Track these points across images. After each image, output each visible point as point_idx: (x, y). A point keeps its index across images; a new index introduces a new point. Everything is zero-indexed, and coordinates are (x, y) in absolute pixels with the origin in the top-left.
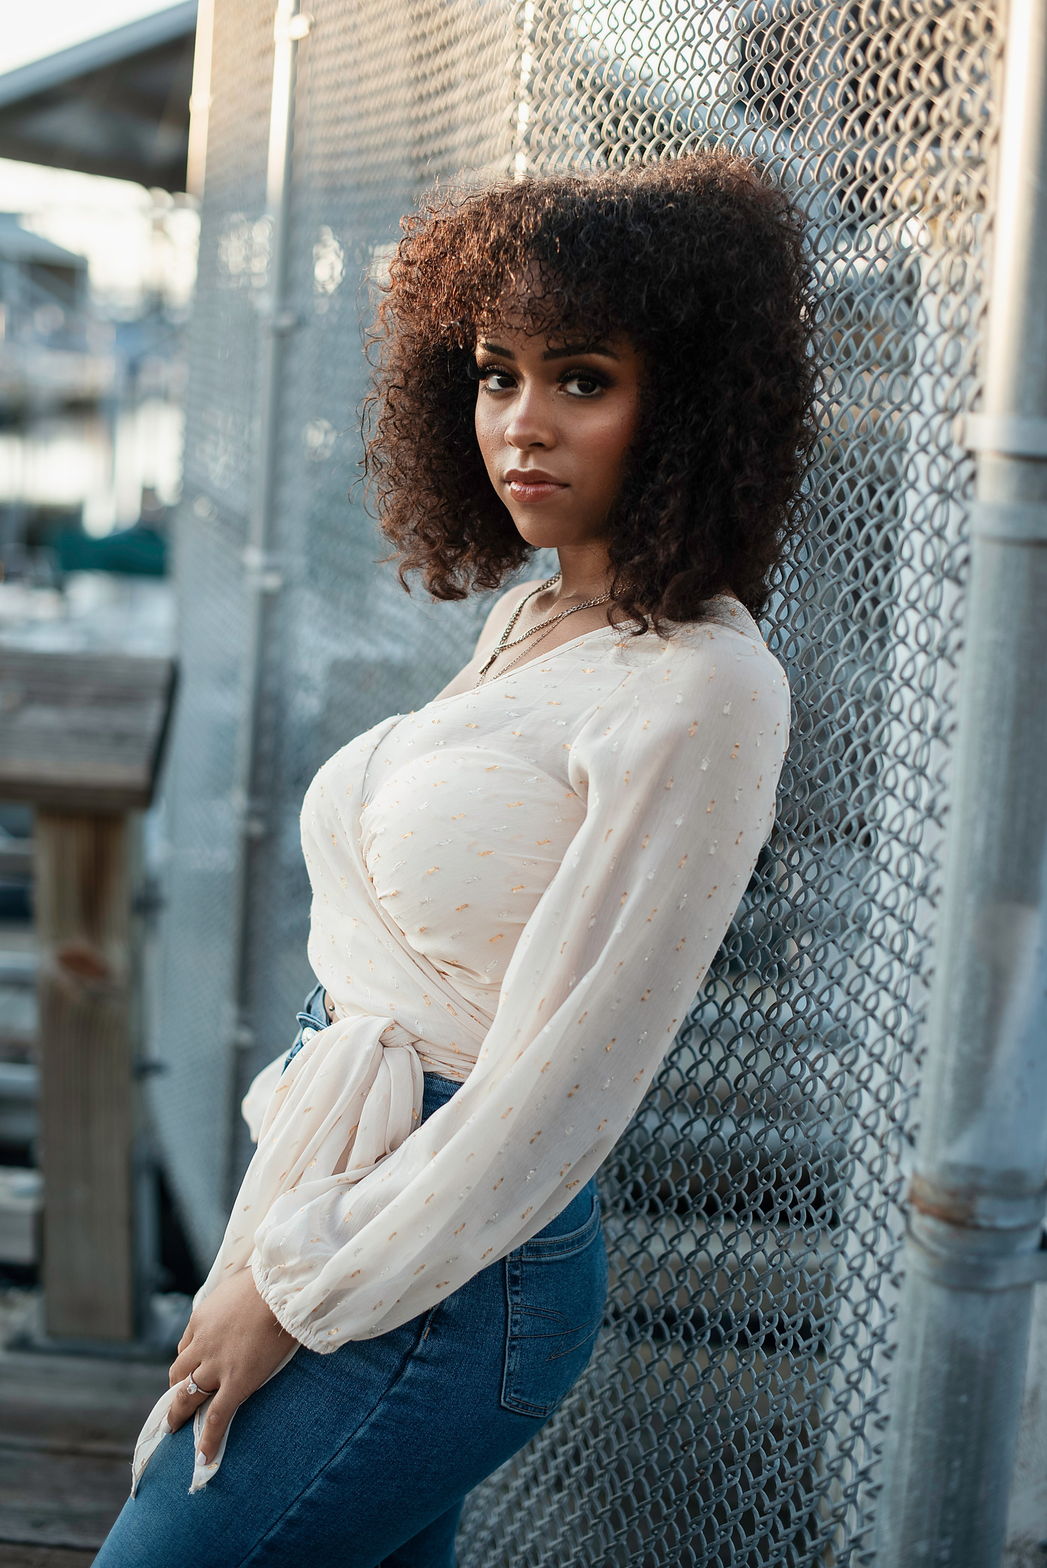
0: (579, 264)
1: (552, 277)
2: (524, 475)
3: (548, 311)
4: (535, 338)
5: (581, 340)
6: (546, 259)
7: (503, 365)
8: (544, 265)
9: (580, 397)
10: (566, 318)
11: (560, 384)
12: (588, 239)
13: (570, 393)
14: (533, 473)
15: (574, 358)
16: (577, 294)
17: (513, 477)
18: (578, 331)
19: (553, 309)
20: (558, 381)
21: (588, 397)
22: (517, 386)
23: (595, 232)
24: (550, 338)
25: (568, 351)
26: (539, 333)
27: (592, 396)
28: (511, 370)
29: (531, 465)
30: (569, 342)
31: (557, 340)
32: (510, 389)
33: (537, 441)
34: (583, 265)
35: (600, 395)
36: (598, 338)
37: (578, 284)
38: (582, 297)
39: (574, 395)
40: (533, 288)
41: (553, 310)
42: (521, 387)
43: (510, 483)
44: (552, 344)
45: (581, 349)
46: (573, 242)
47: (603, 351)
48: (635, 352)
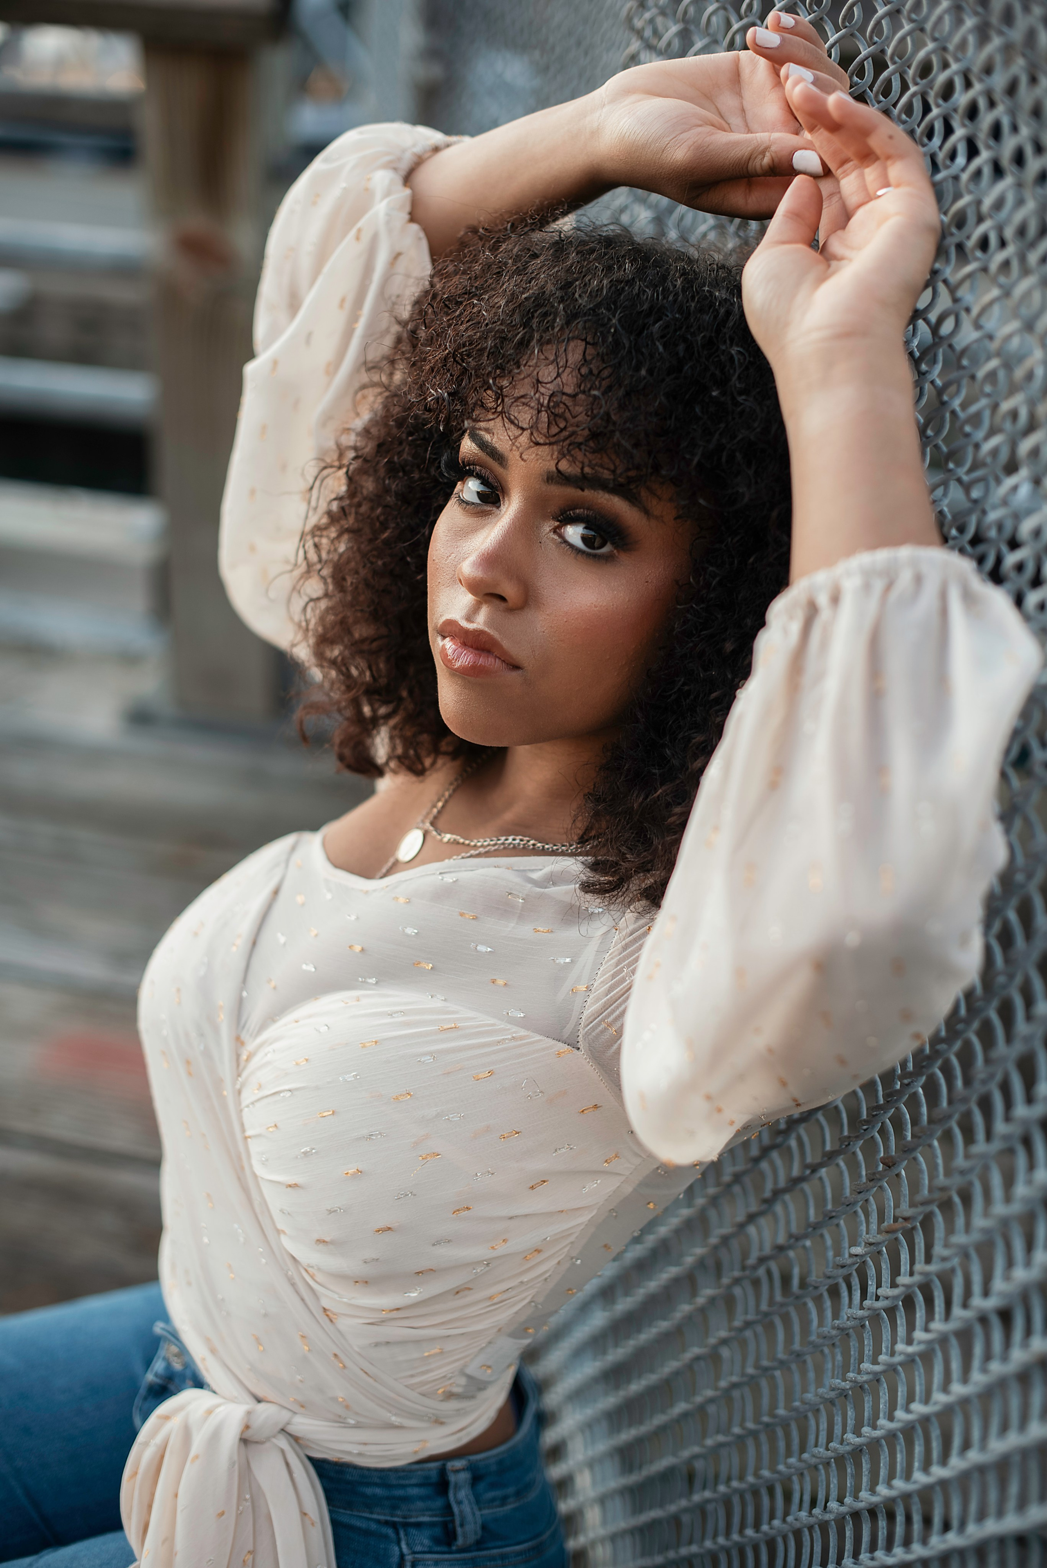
0: (637, 369)
1: (595, 372)
2: (466, 632)
3: (574, 417)
4: (544, 451)
5: (606, 475)
6: (594, 344)
7: (492, 471)
8: (591, 351)
9: (578, 551)
10: (594, 435)
11: (557, 524)
12: (662, 337)
13: (566, 542)
14: (478, 633)
15: (588, 494)
16: (622, 407)
17: (450, 630)
18: (606, 460)
19: (582, 418)
20: (555, 518)
21: (588, 555)
22: (498, 507)
23: (675, 331)
24: (564, 456)
25: (582, 481)
26: (550, 444)
27: (595, 556)
28: (499, 481)
29: (480, 622)
30: (587, 470)
31: (574, 460)
32: (488, 508)
33: (499, 591)
34: (643, 372)
35: (608, 559)
36: (630, 480)
37: (628, 394)
38: (627, 414)
39: (572, 546)
40: (564, 376)
41: (579, 418)
42: (503, 508)
43: (444, 637)
44: (564, 465)
45: (603, 486)
46: (640, 333)
47: (632, 498)
48: (675, 519)
